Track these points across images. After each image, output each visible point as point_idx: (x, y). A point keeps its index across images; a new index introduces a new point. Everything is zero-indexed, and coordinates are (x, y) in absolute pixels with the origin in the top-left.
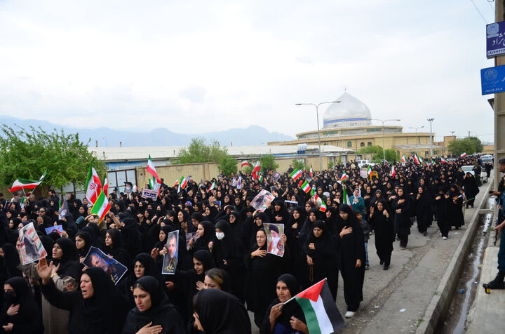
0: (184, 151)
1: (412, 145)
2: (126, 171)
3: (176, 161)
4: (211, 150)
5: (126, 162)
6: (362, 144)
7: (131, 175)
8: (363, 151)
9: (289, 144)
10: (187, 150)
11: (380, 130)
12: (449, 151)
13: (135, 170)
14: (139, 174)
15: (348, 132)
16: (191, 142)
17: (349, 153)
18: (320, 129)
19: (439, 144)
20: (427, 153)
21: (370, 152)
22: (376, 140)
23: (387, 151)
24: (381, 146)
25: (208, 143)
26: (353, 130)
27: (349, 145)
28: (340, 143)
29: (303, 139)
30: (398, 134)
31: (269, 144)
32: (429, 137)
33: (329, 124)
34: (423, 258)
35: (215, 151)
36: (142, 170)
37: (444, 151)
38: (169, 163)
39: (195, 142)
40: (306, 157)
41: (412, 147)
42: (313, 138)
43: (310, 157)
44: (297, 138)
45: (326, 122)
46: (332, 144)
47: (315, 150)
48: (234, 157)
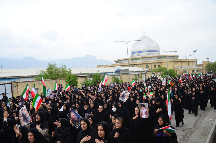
0: (43, 72)
1: (185, 66)
2: (5, 84)
3: (38, 78)
4: (61, 70)
5: (5, 78)
6: (155, 66)
7: (8, 87)
8: (155, 70)
9: (110, 67)
10: (45, 71)
11: (166, 58)
12: (206, 70)
13: (11, 83)
14: (14, 86)
15: (147, 59)
16: (48, 66)
17: (147, 71)
18: (129, 57)
19: (200, 65)
20: (193, 71)
21: (160, 70)
22: (163, 63)
23: (170, 70)
24: (166, 67)
25: (59, 66)
26: (149, 57)
27: (147, 67)
28: (141, 66)
29: (119, 63)
30: (176, 60)
31: (98, 66)
32: (194, 61)
33: (134, 54)
34: (192, 136)
35: (63, 71)
36: (15, 84)
37: (203, 70)
38: (33, 79)
39: (50, 65)
40: (120, 75)
41: (184, 68)
42: (125, 63)
43: (123, 74)
44: (115, 63)
45: (133, 53)
46: (136, 66)
47: (126, 70)
48: (75, 75)
